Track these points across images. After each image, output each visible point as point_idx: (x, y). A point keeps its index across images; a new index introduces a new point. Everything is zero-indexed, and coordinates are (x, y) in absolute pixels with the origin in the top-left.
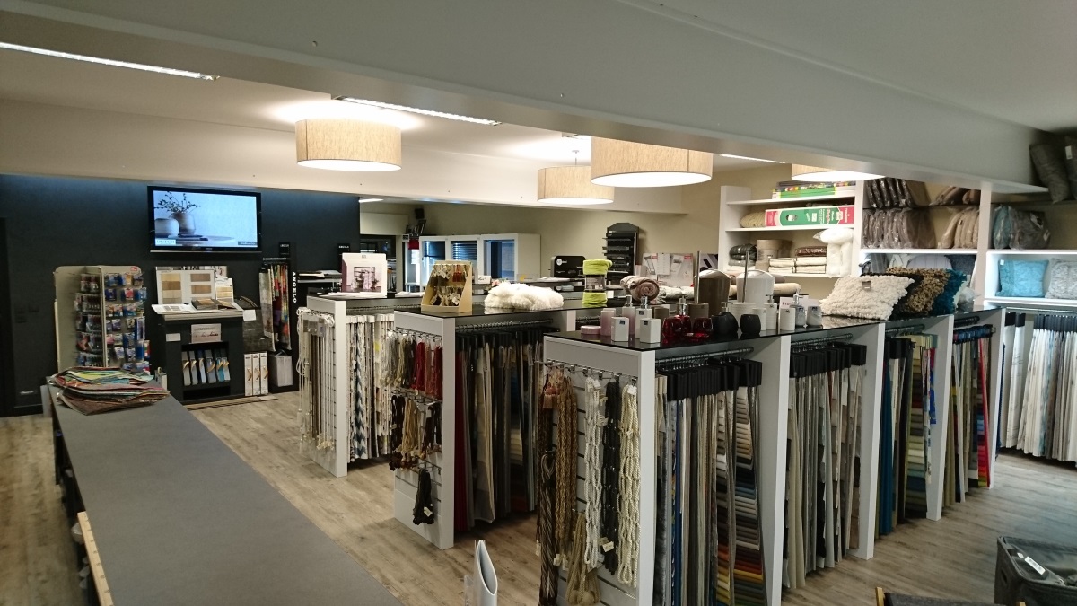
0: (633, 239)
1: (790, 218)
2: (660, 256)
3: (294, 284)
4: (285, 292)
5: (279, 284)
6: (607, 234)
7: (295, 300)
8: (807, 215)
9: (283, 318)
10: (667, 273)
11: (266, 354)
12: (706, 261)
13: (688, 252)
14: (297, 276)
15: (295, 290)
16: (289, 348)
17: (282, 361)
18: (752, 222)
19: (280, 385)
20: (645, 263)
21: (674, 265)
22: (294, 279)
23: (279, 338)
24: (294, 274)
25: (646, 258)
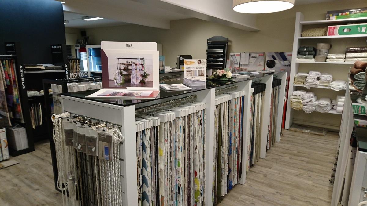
0: (225, 45)
1: (345, 31)
2: (243, 55)
3: (22, 75)
4: (14, 81)
5: (9, 75)
6: (208, 43)
7: (24, 87)
8: (359, 28)
9: (15, 100)
10: (247, 63)
11: (4, 130)
12: (273, 56)
13: (261, 51)
14: (23, 68)
15: (23, 79)
16: (23, 122)
17: (18, 132)
18: (311, 34)
19: (19, 149)
20: (231, 58)
21: (251, 59)
22: (22, 71)
23: (14, 115)
24: (21, 67)
25: (232, 56)
